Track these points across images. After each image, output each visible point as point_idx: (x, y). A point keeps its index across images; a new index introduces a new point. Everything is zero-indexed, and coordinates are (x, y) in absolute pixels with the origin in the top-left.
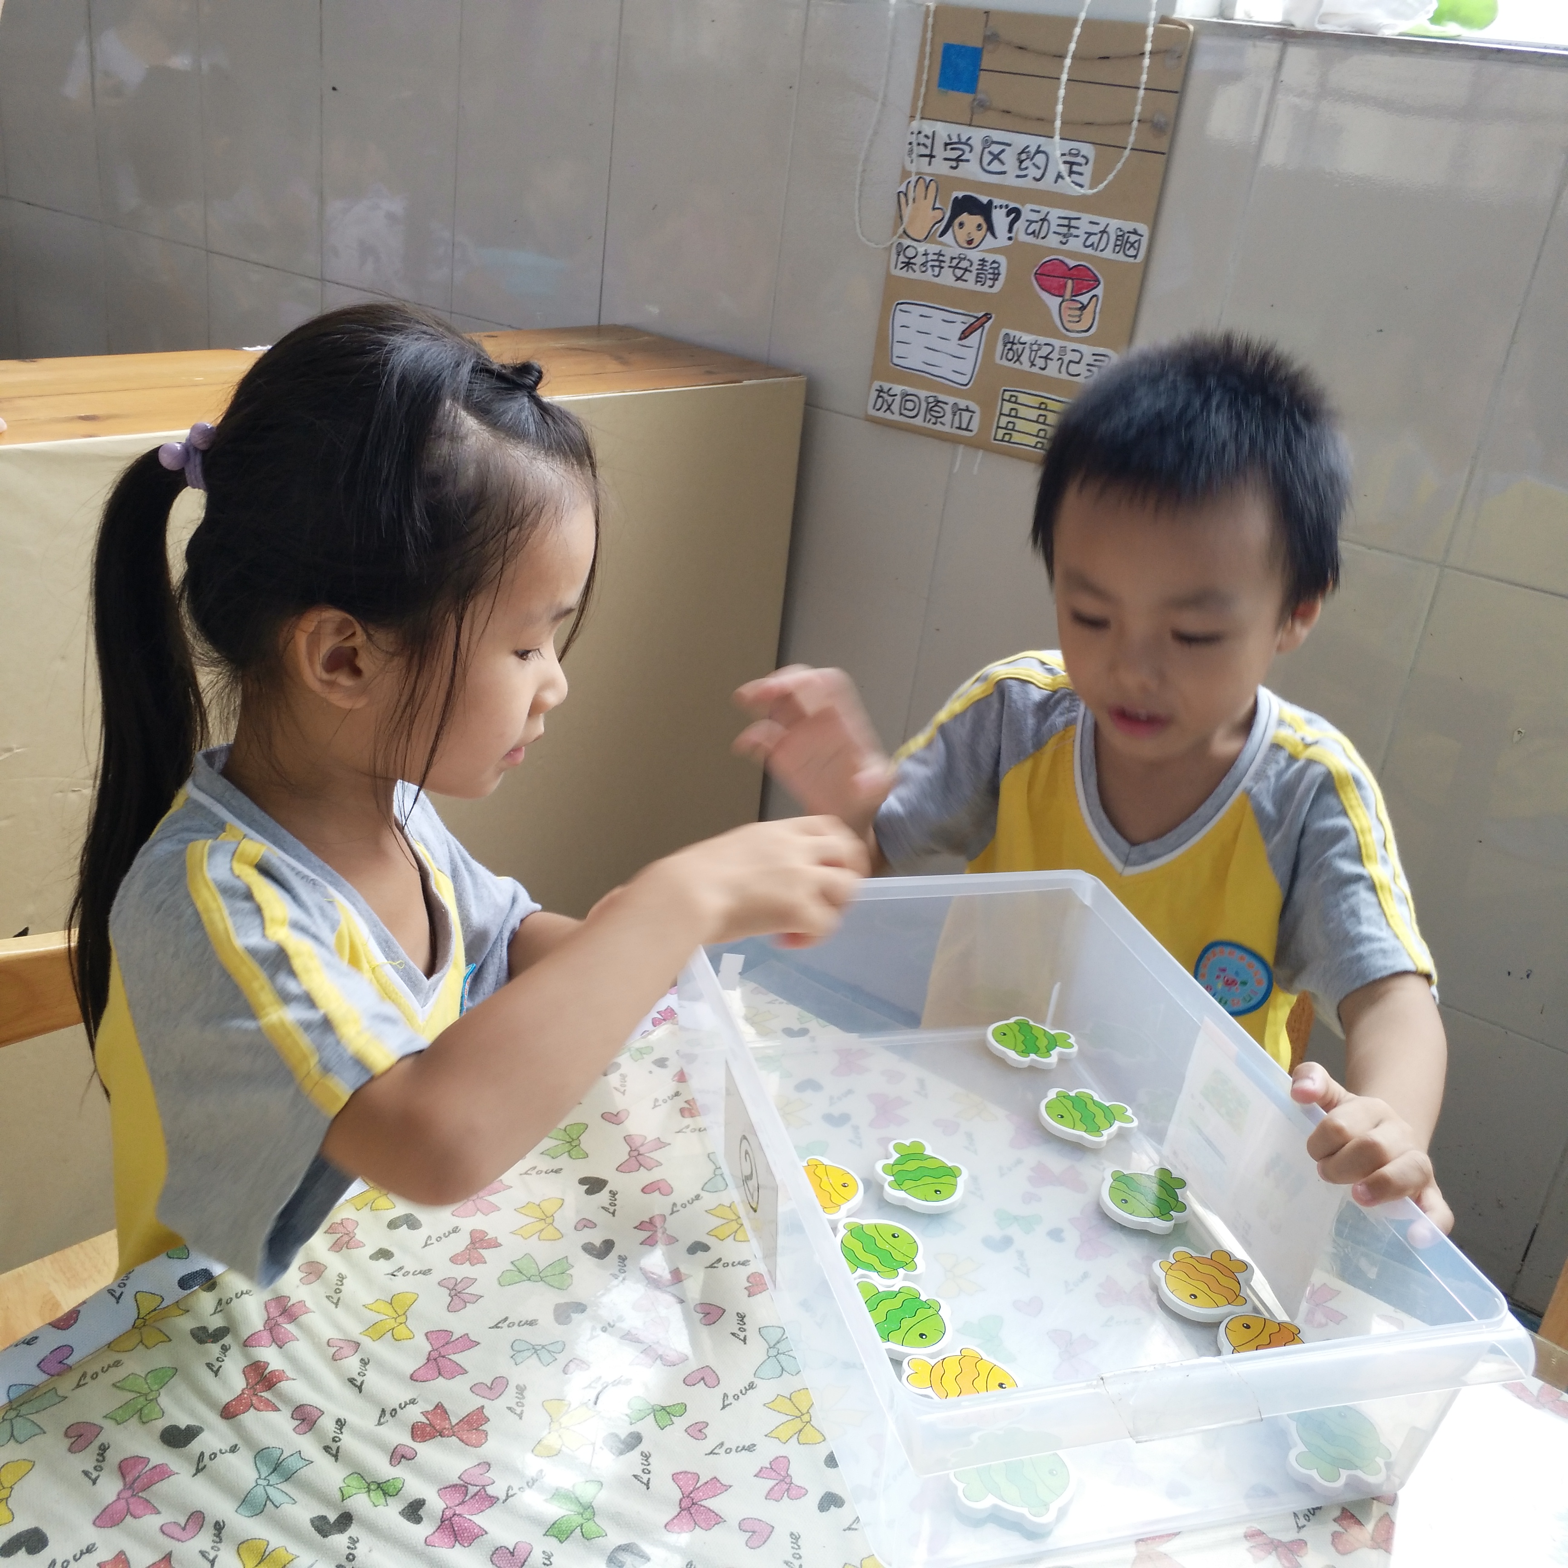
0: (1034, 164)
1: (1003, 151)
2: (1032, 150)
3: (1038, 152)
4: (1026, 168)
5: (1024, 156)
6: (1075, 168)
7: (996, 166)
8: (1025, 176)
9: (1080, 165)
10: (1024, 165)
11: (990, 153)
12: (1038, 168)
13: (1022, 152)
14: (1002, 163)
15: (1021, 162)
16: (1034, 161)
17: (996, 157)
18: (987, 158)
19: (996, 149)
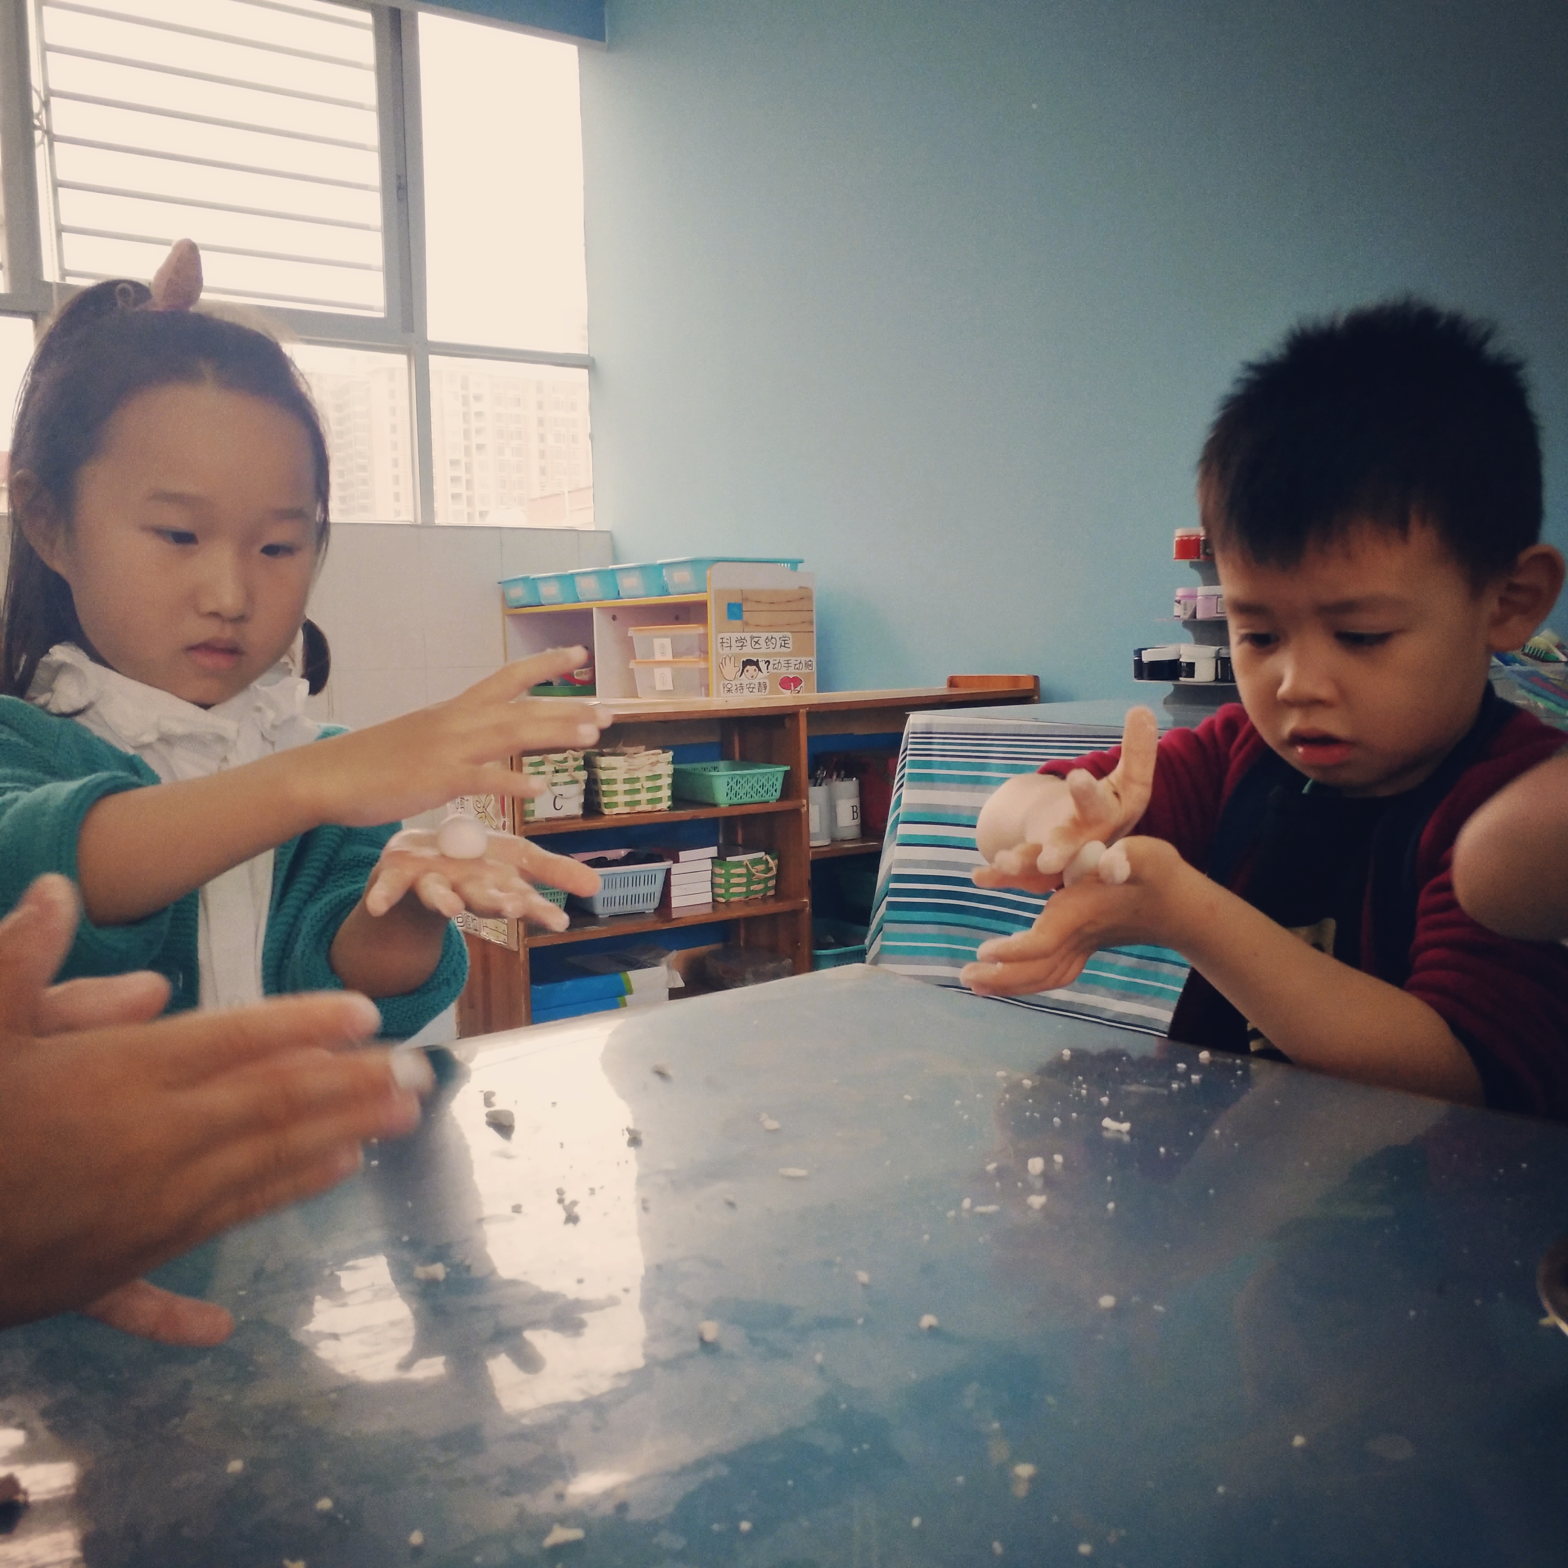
0: (772, 643)
1: (759, 640)
2: (770, 638)
3: (772, 638)
4: (769, 645)
5: (767, 641)
6: (786, 642)
7: (757, 646)
8: (769, 648)
9: (787, 640)
11: (754, 641)
12: (773, 644)
13: (767, 639)
14: (759, 644)
15: (767, 643)
17: (757, 642)
18: (753, 643)
19: (756, 640)
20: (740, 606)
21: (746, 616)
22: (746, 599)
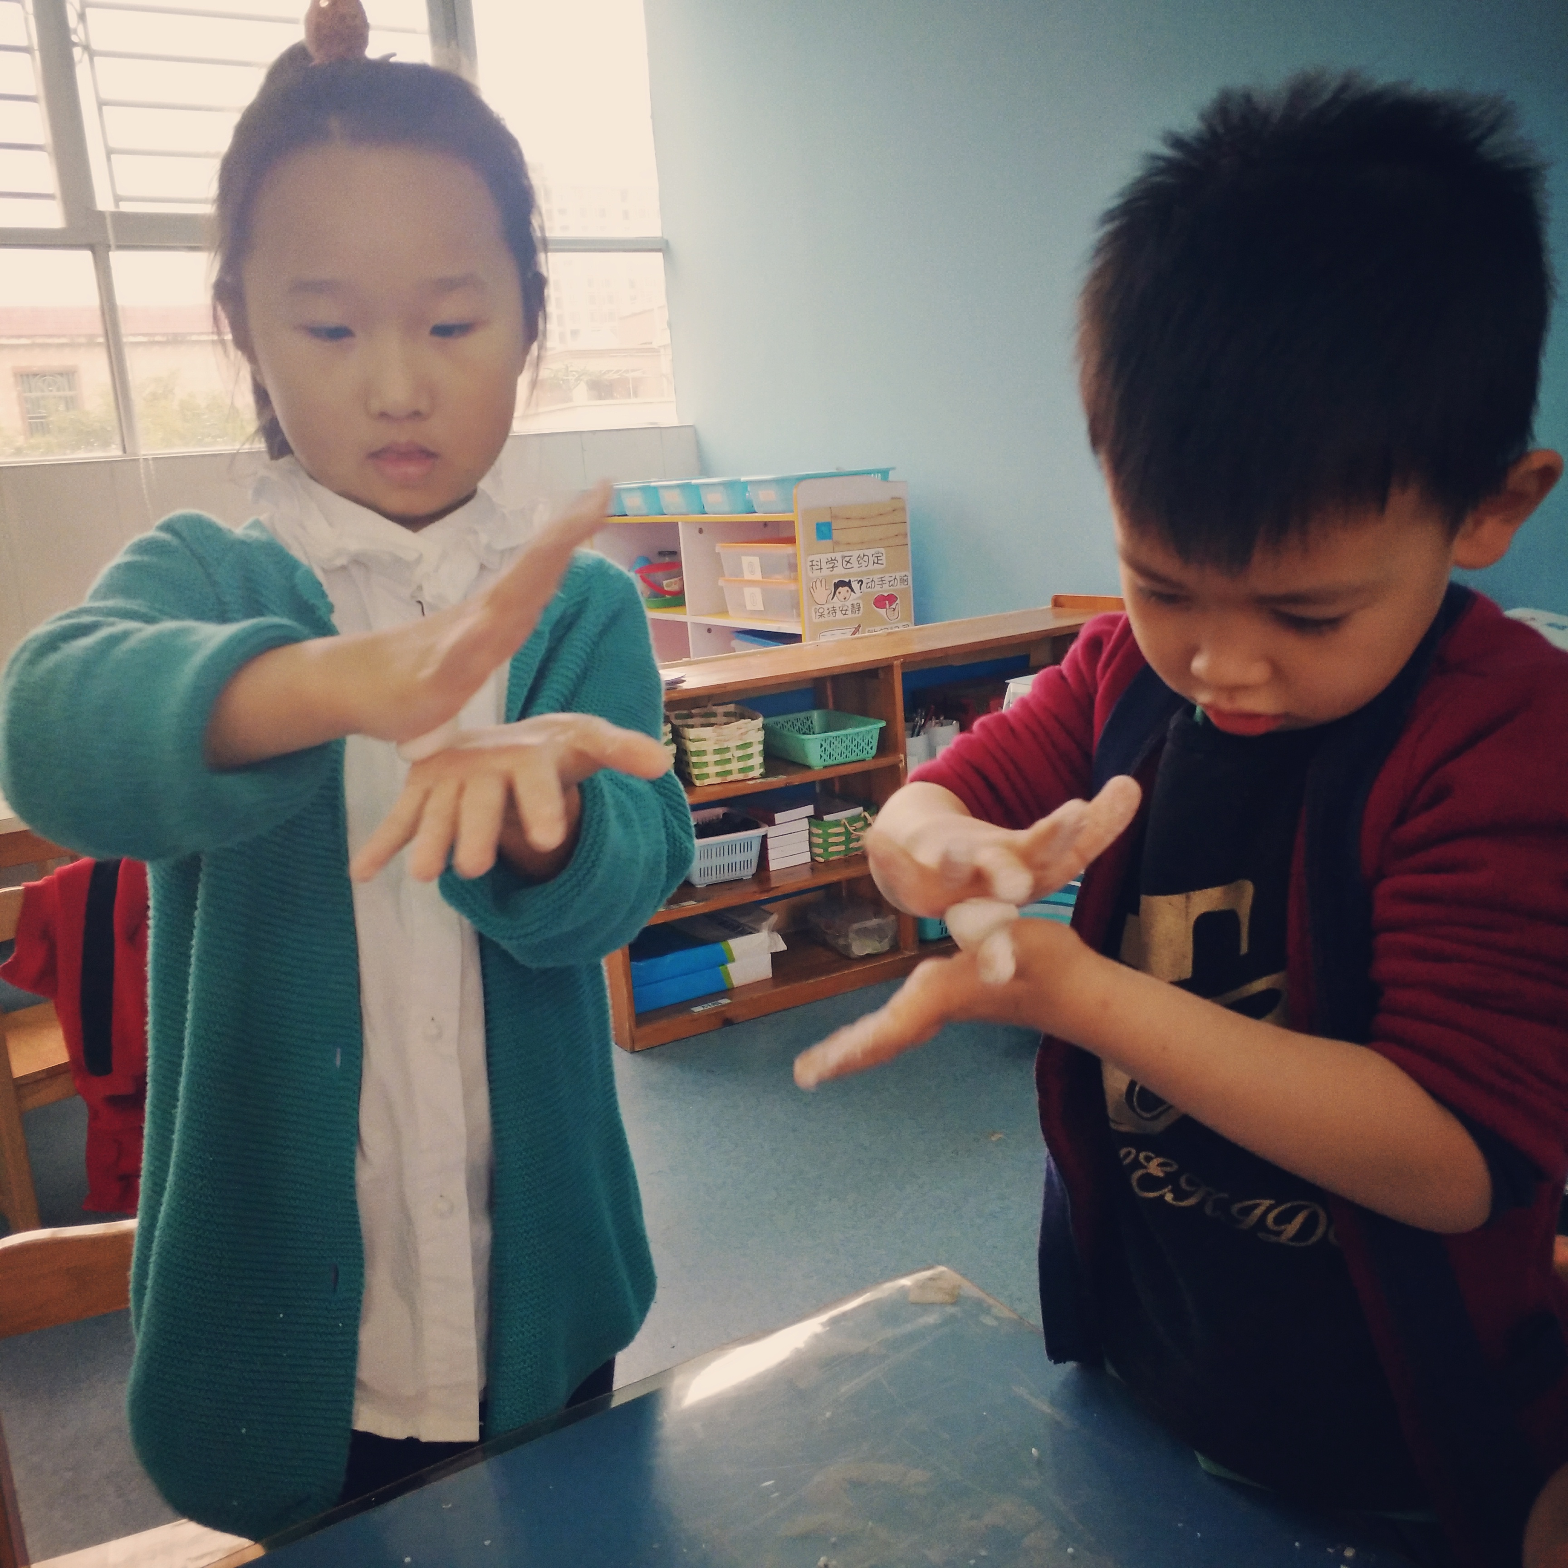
0: (864, 561)
1: (850, 559)
2: (862, 556)
3: (864, 556)
4: (861, 563)
5: (859, 559)
6: (879, 558)
7: (849, 565)
8: (861, 566)
9: (880, 556)
10: (860, 562)
11: (846, 561)
12: (866, 562)
13: (858, 557)
14: (851, 563)
15: (859, 561)
16: (864, 559)
17: (848, 562)
18: (845, 563)
19: (847, 559)
20: (829, 525)
21: (835, 534)
22: (835, 517)
